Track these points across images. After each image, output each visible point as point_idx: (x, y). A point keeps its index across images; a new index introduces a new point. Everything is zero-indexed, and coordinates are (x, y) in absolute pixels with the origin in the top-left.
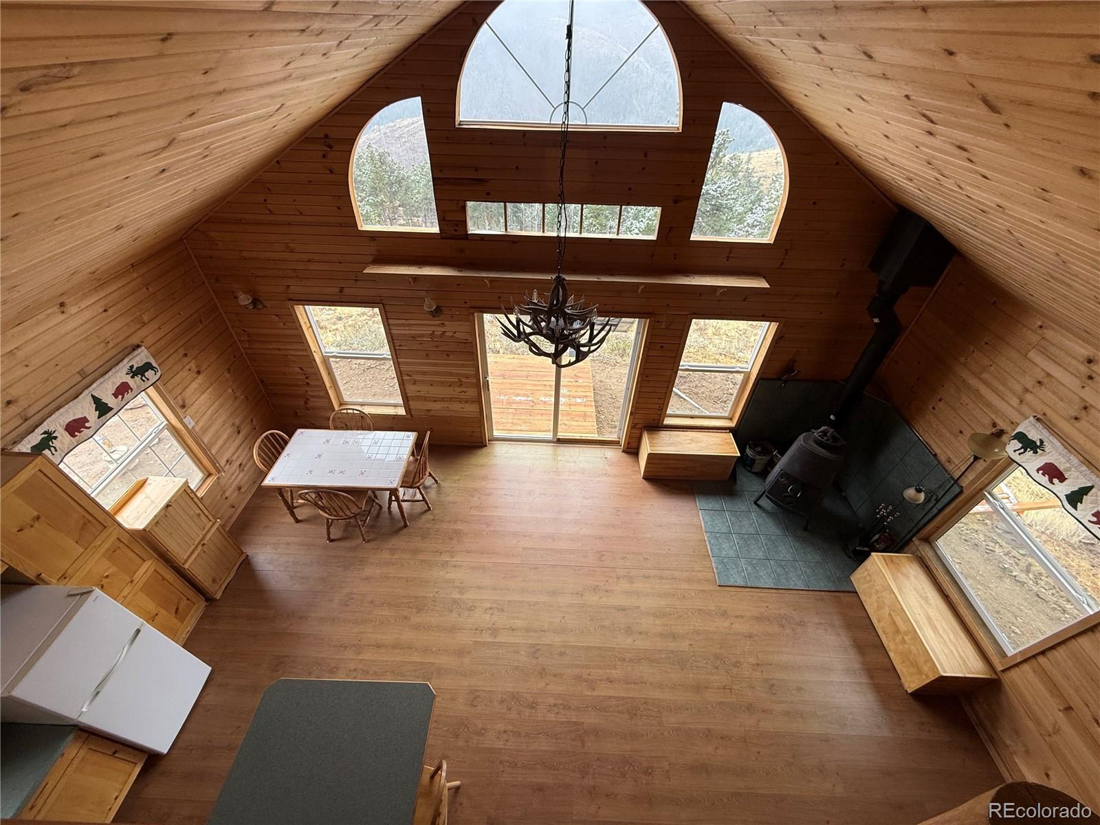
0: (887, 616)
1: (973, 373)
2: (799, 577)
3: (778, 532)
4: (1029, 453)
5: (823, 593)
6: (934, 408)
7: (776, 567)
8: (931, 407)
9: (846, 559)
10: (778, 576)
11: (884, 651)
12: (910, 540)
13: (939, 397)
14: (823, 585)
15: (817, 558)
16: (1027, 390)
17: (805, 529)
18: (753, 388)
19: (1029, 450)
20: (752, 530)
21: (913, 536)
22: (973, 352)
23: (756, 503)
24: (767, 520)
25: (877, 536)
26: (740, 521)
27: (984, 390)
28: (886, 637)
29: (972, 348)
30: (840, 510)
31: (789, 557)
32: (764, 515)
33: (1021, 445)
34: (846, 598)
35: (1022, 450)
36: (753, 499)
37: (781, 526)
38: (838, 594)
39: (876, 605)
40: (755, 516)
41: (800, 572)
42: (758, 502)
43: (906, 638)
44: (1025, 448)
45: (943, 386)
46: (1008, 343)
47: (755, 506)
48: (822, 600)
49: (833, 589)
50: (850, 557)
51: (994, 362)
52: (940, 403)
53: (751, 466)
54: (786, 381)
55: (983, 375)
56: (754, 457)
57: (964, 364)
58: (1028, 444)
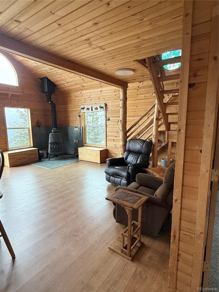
6: (70, 120)
16: (78, 104)
18: (32, 131)
21: (83, 145)
22: (69, 105)
23: (49, 160)
35: (83, 110)
46: (72, 100)
51: (72, 104)
52: (71, 118)
53: (43, 156)
54: (39, 127)
55: (72, 107)
56: (43, 152)
57: (69, 108)
58: (83, 108)
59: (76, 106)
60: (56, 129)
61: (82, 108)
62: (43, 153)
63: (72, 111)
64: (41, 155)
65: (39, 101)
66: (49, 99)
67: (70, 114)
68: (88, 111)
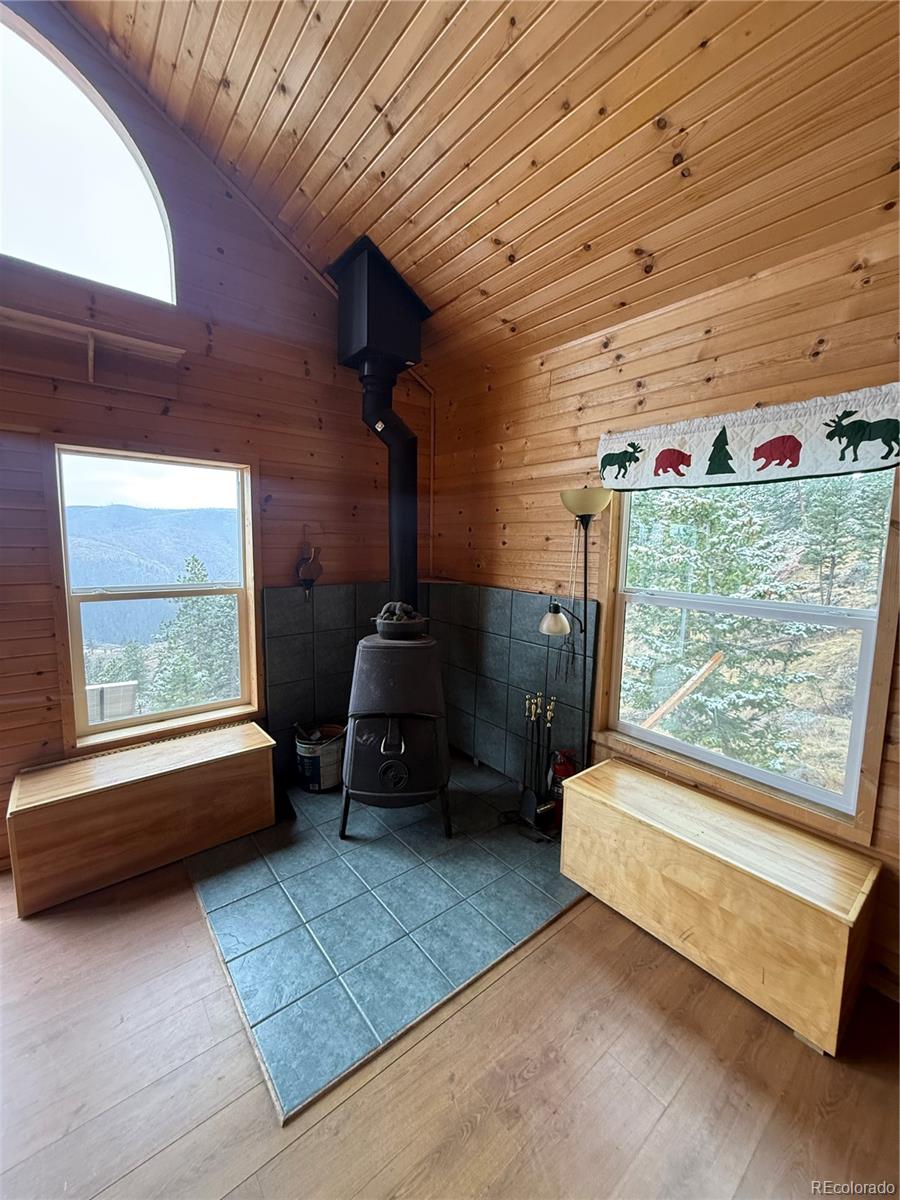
0: (663, 889)
1: (517, 467)
2: (481, 932)
3: (404, 865)
4: (632, 467)
5: (542, 938)
6: (504, 543)
7: (427, 944)
8: (501, 544)
9: (535, 846)
10: (441, 961)
11: (715, 986)
12: (591, 743)
13: (502, 525)
14: (530, 918)
15: (494, 872)
16: (575, 428)
17: (449, 835)
18: (259, 610)
19: (627, 464)
20: (350, 891)
21: (590, 735)
22: (502, 448)
23: (343, 836)
24: (376, 855)
25: (551, 773)
26: (319, 885)
27: (535, 473)
28: (695, 944)
29: (498, 446)
30: (482, 783)
31: (444, 902)
32: (367, 849)
33: (617, 466)
34: (581, 918)
35: (623, 471)
36: (336, 832)
37: (406, 852)
38: (566, 920)
39: (631, 886)
40: (350, 859)
41: (479, 921)
42: (347, 833)
43: (726, 904)
44: (622, 466)
45: (497, 510)
46: (525, 408)
47: (345, 842)
48: (550, 953)
49: (553, 915)
50: (539, 841)
51: (526, 437)
52: (507, 531)
53: (316, 778)
54: (308, 584)
55: (526, 459)
56: (314, 752)
57: (502, 468)
58: (622, 460)
59: (553, 452)
60: (406, 612)
61: (609, 460)
62: (315, 761)
63: (522, 483)
64: (304, 769)
65: (320, 420)
66: (380, 403)
67: (506, 508)
68: (670, 477)
